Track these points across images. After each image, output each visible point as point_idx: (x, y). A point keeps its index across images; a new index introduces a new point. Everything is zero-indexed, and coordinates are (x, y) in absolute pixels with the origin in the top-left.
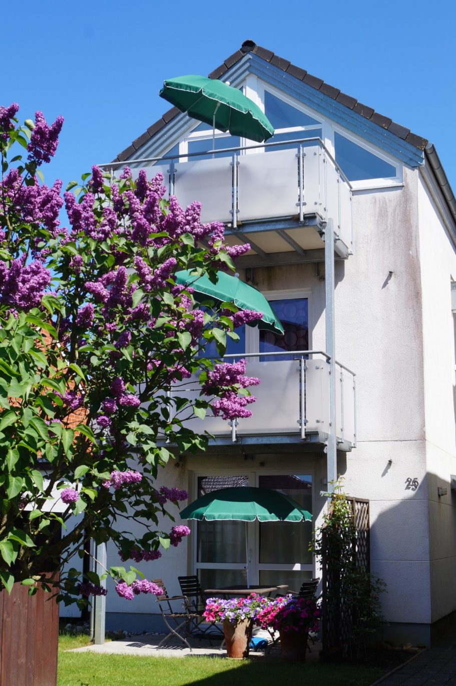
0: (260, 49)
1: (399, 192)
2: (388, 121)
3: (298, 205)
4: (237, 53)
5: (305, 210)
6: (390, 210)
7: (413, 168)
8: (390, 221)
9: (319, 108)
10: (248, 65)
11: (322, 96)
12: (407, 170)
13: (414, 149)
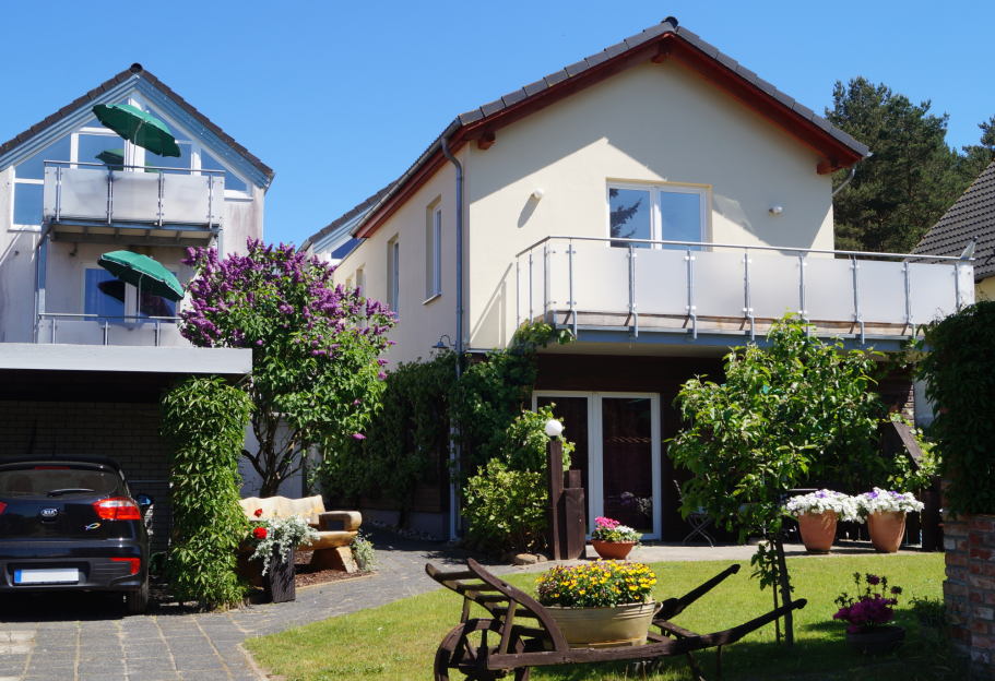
0: (146, 72)
1: (249, 204)
2: (245, 150)
3: (209, 217)
4: (127, 71)
5: (213, 221)
6: (242, 216)
7: (261, 187)
8: (242, 224)
9: (191, 129)
10: (135, 82)
11: (195, 121)
12: (256, 188)
13: (262, 175)
